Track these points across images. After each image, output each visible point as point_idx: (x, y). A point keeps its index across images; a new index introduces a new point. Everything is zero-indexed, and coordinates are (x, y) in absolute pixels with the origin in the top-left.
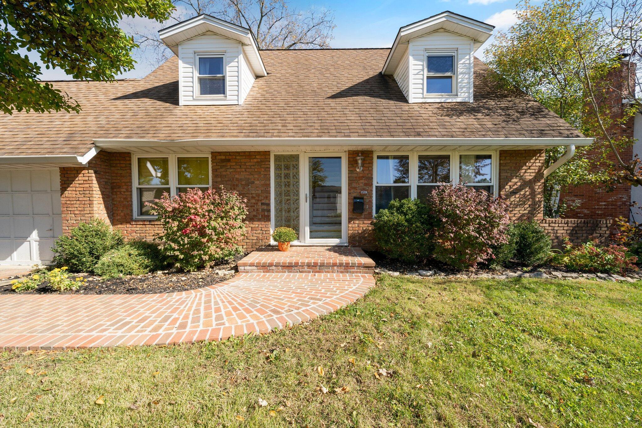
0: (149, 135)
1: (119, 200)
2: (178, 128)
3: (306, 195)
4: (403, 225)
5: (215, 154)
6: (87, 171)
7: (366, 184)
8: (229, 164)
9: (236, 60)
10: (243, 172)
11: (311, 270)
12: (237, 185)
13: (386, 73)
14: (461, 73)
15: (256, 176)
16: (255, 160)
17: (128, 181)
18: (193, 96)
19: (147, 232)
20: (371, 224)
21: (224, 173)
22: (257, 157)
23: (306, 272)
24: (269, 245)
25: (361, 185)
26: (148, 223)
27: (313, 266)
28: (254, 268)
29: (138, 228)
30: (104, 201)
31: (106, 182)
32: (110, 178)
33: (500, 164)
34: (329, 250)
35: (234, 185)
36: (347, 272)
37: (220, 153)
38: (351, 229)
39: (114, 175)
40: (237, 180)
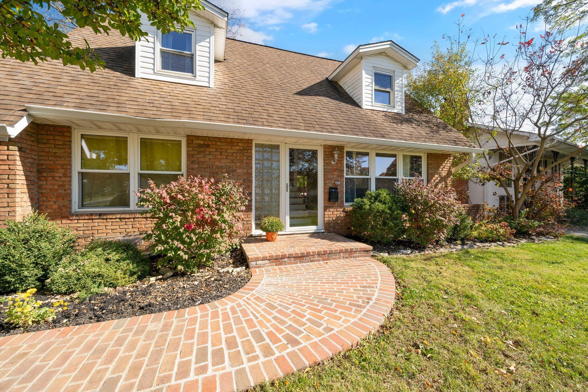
0: (111, 108)
1: (51, 187)
2: (148, 105)
3: (287, 184)
4: (386, 213)
5: (190, 139)
6: (6, 148)
7: (338, 176)
8: (208, 150)
9: (208, 40)
10: (224, 159)
11: (321, 259)
12: (217, 173)
13: (334, 80)
14: (397, 90)
15: (238, 164)
16: (237, 148)
17: (68, 163)
18: (154, 69)
19: (93, 228)
20: (343, 211)
21: (202, 160)
22: (240, 144)
23: (316, 261)
24: (251, 236)
25: (335, 176)
26: (98, 217)
27: (323, 254)
28: (267, 261)
29: (81, 224)
30: (28, 189)
31: (31, 163)
32: (36, 157)
33: (428, 163)
34: (311, 236)
35: (213, 173)
36: (351, 257)
37: (198, 137)
38: (327, 216)
39: (44, 154)
40: (217, 167)
